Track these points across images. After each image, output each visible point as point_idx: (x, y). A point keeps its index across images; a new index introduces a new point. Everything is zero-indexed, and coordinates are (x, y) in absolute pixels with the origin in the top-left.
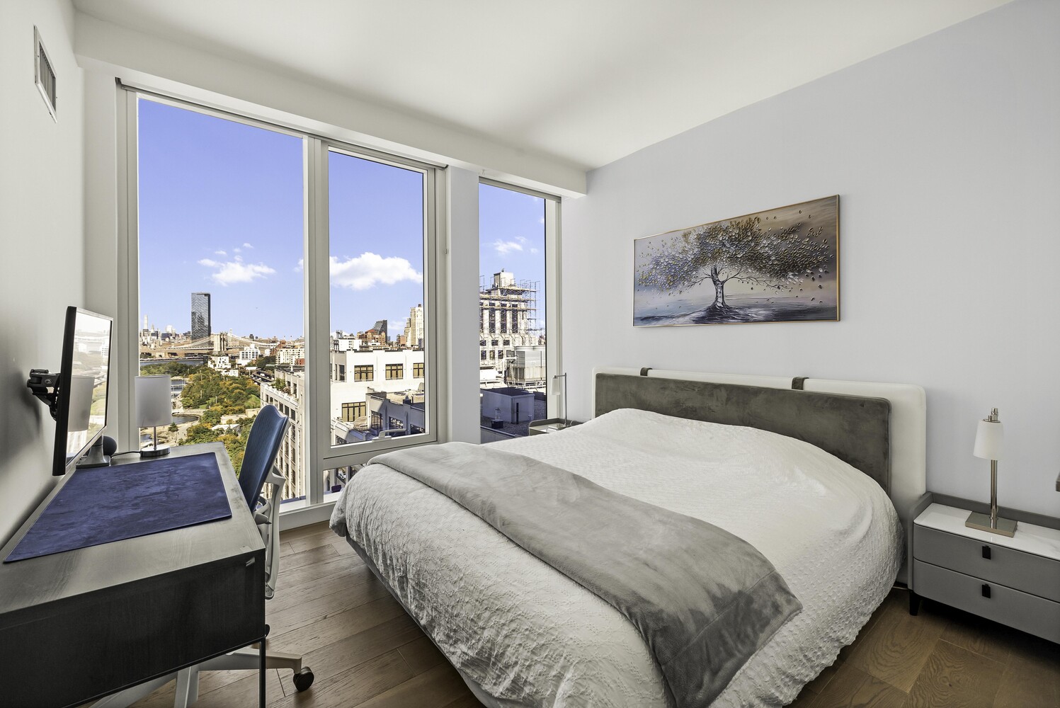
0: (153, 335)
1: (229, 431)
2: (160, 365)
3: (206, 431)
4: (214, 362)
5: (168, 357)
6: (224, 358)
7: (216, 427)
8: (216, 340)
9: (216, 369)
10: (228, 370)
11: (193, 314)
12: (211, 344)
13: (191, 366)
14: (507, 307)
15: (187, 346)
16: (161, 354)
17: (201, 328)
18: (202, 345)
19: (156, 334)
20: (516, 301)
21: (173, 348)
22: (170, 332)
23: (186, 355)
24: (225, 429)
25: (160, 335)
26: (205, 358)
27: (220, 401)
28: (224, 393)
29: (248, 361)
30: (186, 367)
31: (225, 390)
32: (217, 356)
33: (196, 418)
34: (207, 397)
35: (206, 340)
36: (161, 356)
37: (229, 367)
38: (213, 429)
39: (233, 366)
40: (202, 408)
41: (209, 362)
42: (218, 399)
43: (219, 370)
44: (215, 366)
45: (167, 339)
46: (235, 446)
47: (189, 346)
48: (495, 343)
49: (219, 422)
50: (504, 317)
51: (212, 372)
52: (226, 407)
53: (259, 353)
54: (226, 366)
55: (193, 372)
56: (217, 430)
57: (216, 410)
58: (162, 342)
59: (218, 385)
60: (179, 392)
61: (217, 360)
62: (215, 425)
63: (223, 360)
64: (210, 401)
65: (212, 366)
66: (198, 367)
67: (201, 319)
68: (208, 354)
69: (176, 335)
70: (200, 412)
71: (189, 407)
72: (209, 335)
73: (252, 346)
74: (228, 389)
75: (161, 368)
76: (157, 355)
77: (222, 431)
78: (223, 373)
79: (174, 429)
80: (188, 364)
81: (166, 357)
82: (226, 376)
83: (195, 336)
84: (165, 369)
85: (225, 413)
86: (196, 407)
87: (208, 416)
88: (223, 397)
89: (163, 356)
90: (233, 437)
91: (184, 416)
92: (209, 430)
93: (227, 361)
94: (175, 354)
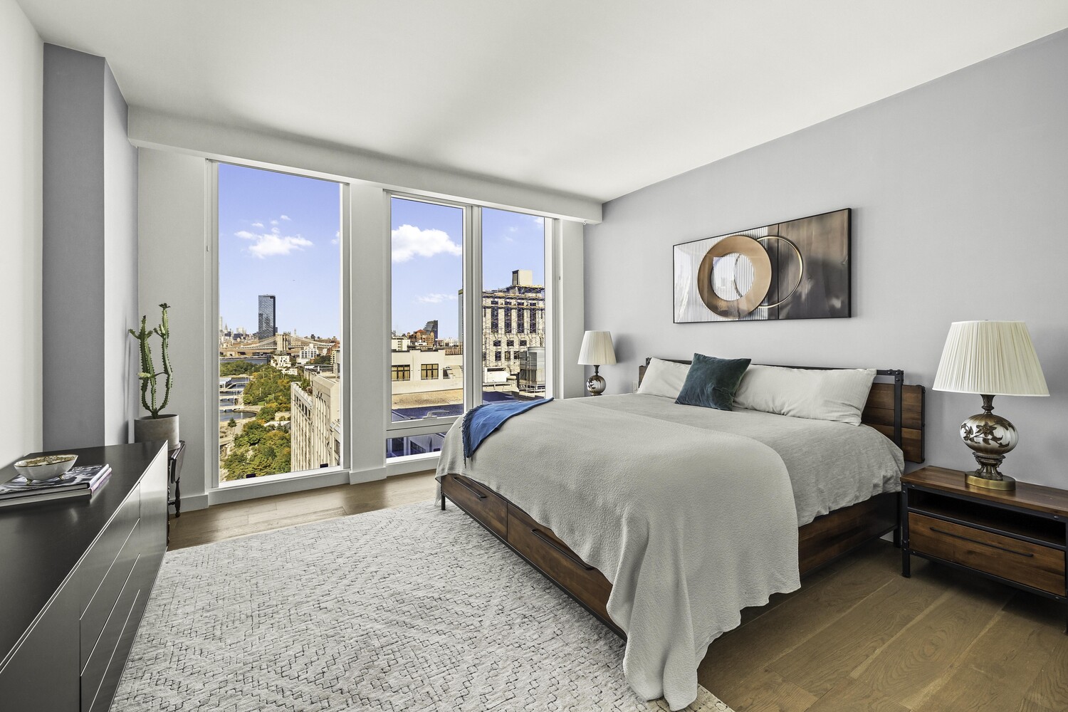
0: (226, 335)
1: (280, 427)
2: (228, 364)
3: (260, 426)
4: (276, 361)
5: (237, 356)
6: (285, 357)
7: (268, 424)
8: (279, 340)
9: (278, 368)
10: (288, 369)
11: (260, 315)
12: (275, 343)
13: (256, 365)
14: (525, 306)
15: (254, 345)
16: (231, 353)
17: (268, 328)
18: (268, 344)
19: (229, 334)
20: (534, 299)
21: (242, 348)
22: (242, 333)
23: (254, 354)
24: (276, 425)
25: (232, 335)
26: (269, 357)
27: (276, 399)
28: (281, 391)
29: (307, 360)
30: (252, 366)
31: (282, 387)
32: (279, 355)
33: (254, 414)
34: (266, 394)
35: (271, 340)
36: (231, 355)
37: (289, 366)
38: (265, 425)
39: (293, 365)
40: (261, 405)
41: (272, 361)
42: (275, 397)
43: (280, 369)
44: (277, 364)
45: (239, 340)
46: (282, 442)
47: (256, 345)
48: (510, 343)
49: (273, 419)
50: (520, 316)
51: (274, 370)
52: (281, 404)
53: (317, 353)
54: (286, 365)
55: (257, 370)
56: (269, 426)
57: (271, 407)
58: (233, 341)
59: (277, 383)
60: (242, 389)
61: (279, 358)
62: (268, 421)
63: (284, 359)
64: (268, 399)
65: (274, 365)
66: (262, 366)
67: (267, 319)
68: (271, 353)
69: (246, 335)
70: (257, 408)
71: (249, 403)
72: (274, 335)
73: (311, 345)
74: (285, 386)
75: (229, 366)
76: (228, 354)
77: (273, 427)
78: (284, 372)
79: (232, 424)
80: (254, 363)
81: (236, 355)
82: (286, 375)
83: (260, 336)
84: (233, 367)
85: (279, 410)
86: (255, 403)
87: (264, 411)
88: (280, 394)
89: (233, 355)
90: (282, 433)
91: (244, 412)
92: (262, 427)
93: (288, 360)
94: (243, 353)
